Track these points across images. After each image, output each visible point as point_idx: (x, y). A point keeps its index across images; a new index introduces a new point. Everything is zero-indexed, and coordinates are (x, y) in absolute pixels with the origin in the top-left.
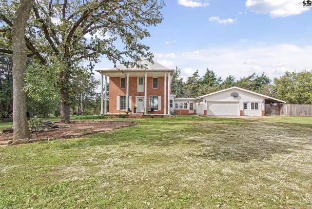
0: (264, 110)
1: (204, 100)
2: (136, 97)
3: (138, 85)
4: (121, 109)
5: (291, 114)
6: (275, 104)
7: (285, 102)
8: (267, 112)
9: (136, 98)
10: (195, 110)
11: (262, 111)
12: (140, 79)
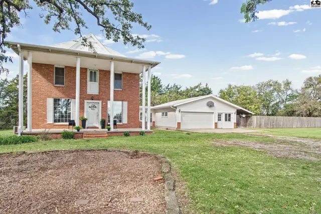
0: (236, 122)
1: (178, 110)
2: (86, 101)
3: (89, 83)
4: (55, 121)
5: (260, 126)
6: (244, 116)
7: (253, 114)
8: (238, 124)
9: (85, 104)
10: (154, 122)
11: (235, 123)
12: (91, 72)
